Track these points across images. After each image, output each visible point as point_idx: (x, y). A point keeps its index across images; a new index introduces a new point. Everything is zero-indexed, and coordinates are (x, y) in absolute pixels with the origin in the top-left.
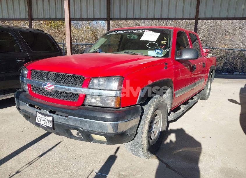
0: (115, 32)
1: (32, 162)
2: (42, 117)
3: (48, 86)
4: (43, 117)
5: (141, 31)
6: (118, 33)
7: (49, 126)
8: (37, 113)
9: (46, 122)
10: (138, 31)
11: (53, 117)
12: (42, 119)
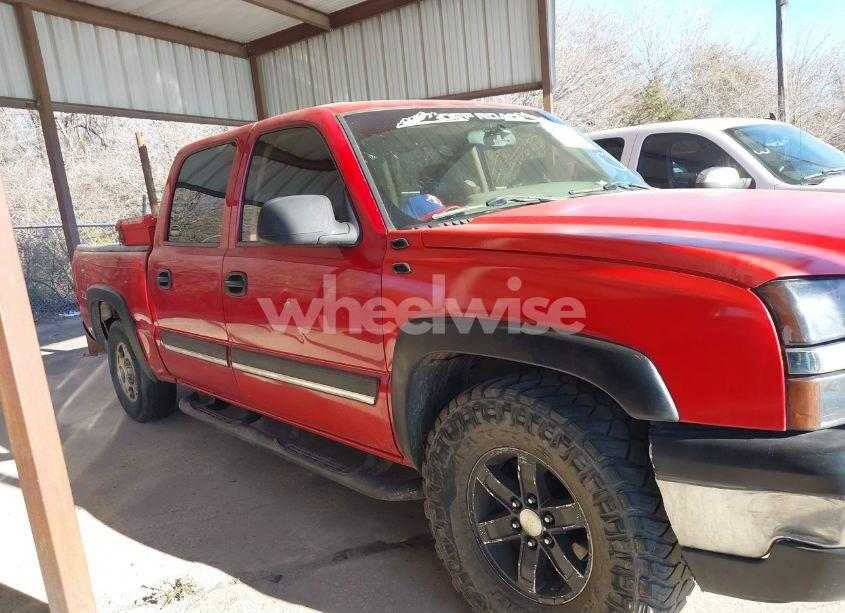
5: (519, 118)
6: (442, 119)
10: (510, 116)
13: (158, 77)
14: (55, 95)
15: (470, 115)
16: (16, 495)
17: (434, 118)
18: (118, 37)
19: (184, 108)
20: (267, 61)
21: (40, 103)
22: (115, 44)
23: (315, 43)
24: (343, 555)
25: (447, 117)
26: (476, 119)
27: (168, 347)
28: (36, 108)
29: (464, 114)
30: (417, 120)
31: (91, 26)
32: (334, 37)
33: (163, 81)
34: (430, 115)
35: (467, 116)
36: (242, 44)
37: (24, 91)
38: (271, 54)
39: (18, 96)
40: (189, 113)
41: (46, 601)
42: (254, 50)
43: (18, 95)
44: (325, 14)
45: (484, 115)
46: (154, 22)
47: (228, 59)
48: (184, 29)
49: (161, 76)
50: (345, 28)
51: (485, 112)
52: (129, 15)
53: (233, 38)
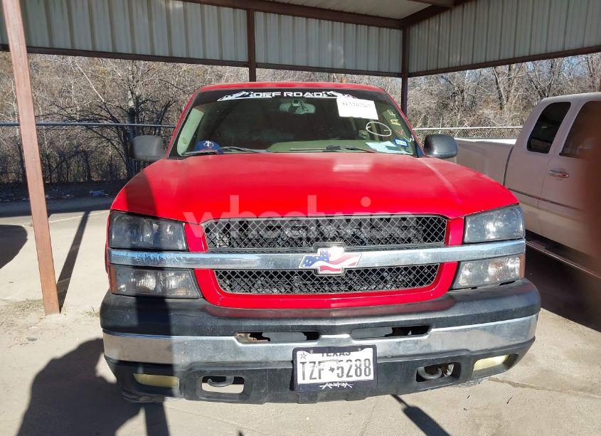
0: (242, 94)
4: (330, 360)
5: (322, 96)
6: (253, 96)
7: (363, 378)
8: (299, 353)
9: (346, 372)
10: (315, 93)
11: (374, 347)
12: (326, 366)
13: (330, 45)
17: (249, 95)
19: (345, 65)
20: (414, 31)
21: (251, 63)
23: (444, 16)
25: (258, 95)
26: (282, 95)
28: (248, 66)
30: (235, 97)
31: (291, 17)
32: (457, 11)
33: (332, 48)
35: (275, 94)
36: (399, 20)
38: (417, 26)
43: (240, 59)
45: (290, 94)
46: (334, 11)
47: (385, 31)
48: (354, 14)
49: (333, 44)
50: (465, 5)
51: (293, 91)
52: (315, 8)
53: (391, 17)
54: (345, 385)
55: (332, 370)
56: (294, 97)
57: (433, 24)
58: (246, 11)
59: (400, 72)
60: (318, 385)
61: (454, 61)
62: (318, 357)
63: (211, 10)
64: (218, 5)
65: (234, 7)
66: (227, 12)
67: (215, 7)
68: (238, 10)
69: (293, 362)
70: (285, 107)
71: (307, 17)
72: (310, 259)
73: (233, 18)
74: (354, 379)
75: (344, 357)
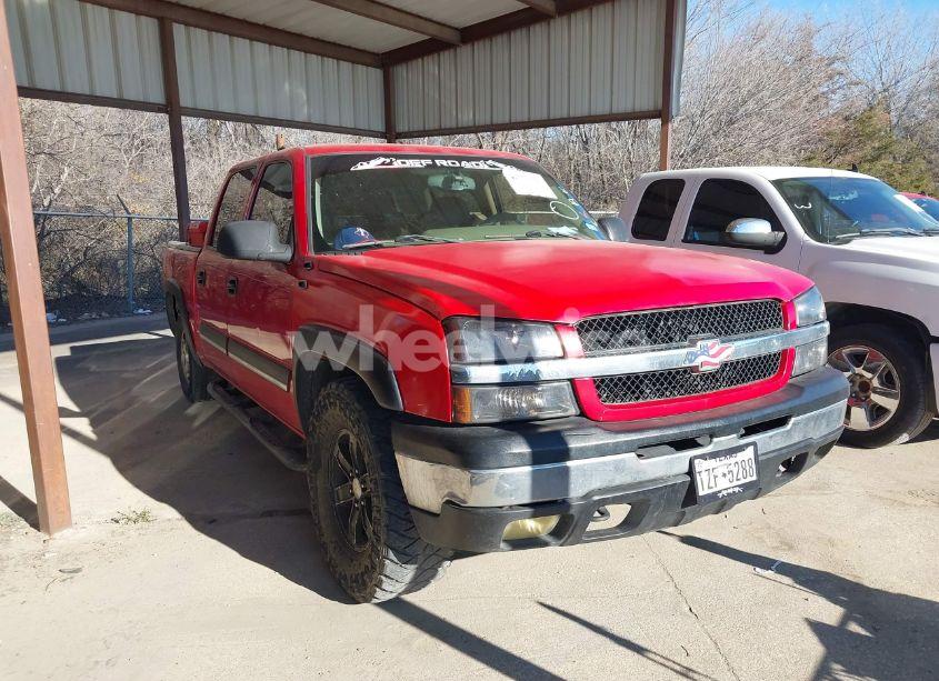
0: (380, 161)
1: (678, 668)
2: (719, 463)
3: (712, 352)
4: (722, 464)
5: (482, 166)
6: (397, 164)
7: (749, 479)
8: (696, 461)
9: (735, 475)
10: (473, 163)
11: (754, 444)
12: (719, 472)
13: (287, 86)
14: (185, 100)
15: (430, 162)
16: (20, 418)
17: (391, 163)
18: (251, 45)
19: (309, 115)
20: (401, 72)
21: (172, 107)
22: (249, 54)
23: (446, 56)
24: (270, 514)
25: (403, 163)
26: (434, 165)
27: (202, 336)
28: (167, 112)
29: (423, 161)
30: (373, 164)
31: (227, 36)
32: (465, 52)
33: (291, 91)
34: (388, 160)
35: (425, 162)
36: (378, 55)
37: (157, 96)
38: (404, 66)
39: (151, 101)
40: (313, 121)
41: (36, 502)
42: (388, 61)
43: (152, 99)
44: (456, 29)
45: (444, 163)
46: (289, 33)
47: (361, 69)
48: (317, 40)
49: (290, 85)
50: (476, 44)
51: (446, 158)
52: (265, 27)
53: (368, 49)
54: (737, 490)
55: (724, 475)
56: (449, 168)
57: (430, 64)
58: (156, 21)
59: (384, 131)
60: (715, 494)
61: (465, 119)
62: (711, 463)
63: (99, 15)
64: (111, 7)
65: (138, 13)
66: (125, 19)
67: (106, 10)
68: (143, 18)
69: (691, 472)
70: (437, 181)
71: (251, 39)
72: (692, 353)
73: (136, 32)
74: (743, 481)
75: (732, 460)
